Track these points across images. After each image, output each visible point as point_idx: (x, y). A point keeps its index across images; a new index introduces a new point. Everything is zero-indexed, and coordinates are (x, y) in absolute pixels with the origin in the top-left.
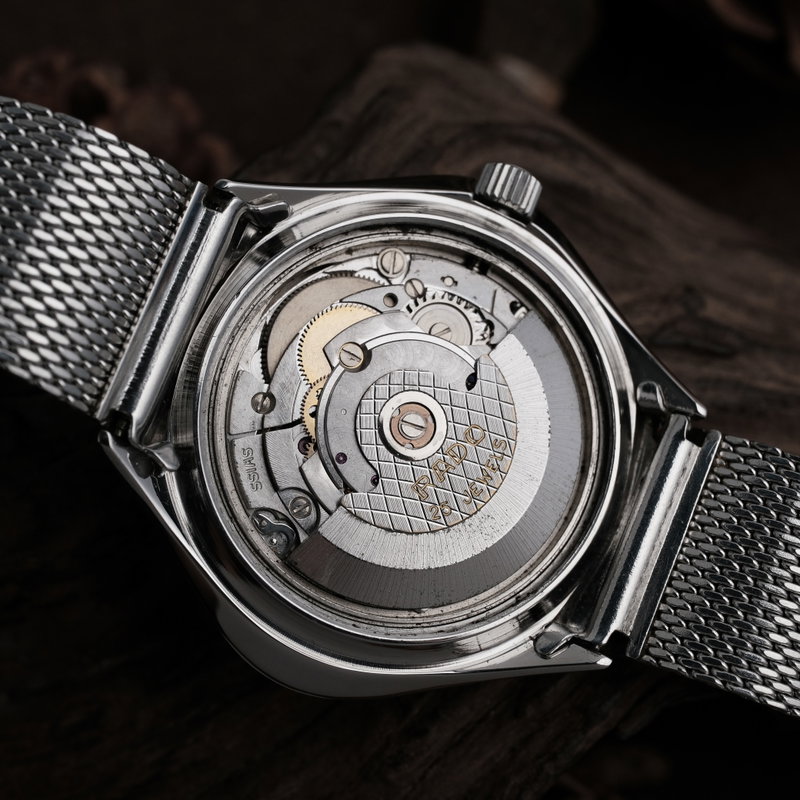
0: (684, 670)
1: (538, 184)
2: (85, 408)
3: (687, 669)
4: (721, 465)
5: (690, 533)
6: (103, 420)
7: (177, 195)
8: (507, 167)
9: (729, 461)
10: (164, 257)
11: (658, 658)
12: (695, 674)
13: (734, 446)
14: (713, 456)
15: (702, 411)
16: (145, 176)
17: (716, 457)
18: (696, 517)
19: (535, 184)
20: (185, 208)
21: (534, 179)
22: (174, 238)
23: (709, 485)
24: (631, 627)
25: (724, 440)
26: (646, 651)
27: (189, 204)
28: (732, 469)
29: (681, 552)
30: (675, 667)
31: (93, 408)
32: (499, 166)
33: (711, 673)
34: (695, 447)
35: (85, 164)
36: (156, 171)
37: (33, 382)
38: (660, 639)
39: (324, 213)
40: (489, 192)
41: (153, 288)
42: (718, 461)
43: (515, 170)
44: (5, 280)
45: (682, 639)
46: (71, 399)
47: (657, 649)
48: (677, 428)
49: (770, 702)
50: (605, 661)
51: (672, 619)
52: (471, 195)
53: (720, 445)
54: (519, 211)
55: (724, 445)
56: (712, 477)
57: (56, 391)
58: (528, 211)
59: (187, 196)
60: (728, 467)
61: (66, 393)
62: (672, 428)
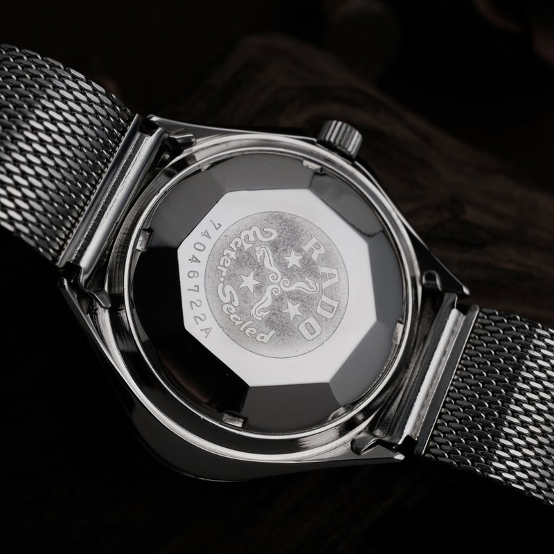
0: (455, 463)
1: (360, 136)
2: (50, 259)
3: (456, 462)
4: (479, 327)
5: (458, 372)
6: (61, 268)
7: (122, 121)
8: (340, 123)
9: (484, 325)
10: (110, 162)
11: (436, 455)
12: (463, 466)
13: (488, 315)
14: (474, 321)
15: (466, 291)
16: (102, 104)
17: (475, 322)
18: (462, 362)
19: (358, 137)
20: (126, 131)
21: (357, 133)
22: (118, 150)
23: (471, 340)
24: (418, 435)
25: (480, 311)
26: (427, 451)
27: (129, 129)
28: (487, 330)
29: (452, 385)
30: (449, 461)
31: (55, 259)
32: (334, 122)
33: (473, 465)
34: (462, 315)
35: (57, 102)
36: (109, 102)
37: (16, 235)
38: (437, 443)
39: (218, 144)
40: (327, 139)
41: (101, 181)
42: (477, 325)
43: (345, 125)
44: (2, 163)
45: (453, 442)
46: (41, 250)
47: (436, 449)
48: (450, 301)
49: (514, 485)
50: (400, 457)
51: (446, 429)
52: (315, 140)
53: (478, 315)
54: (347, 153)
55: (481, 315)
56: (473, 335)
57: (32, 243)
58: (352, 153)
59: (128, 123)
60: (484, 329)
61: (38, 245)
62: (446, 301)
